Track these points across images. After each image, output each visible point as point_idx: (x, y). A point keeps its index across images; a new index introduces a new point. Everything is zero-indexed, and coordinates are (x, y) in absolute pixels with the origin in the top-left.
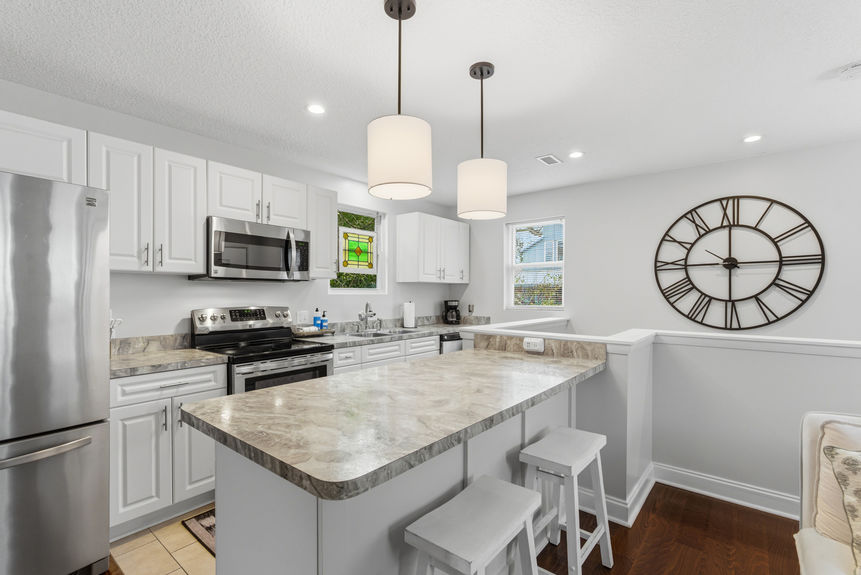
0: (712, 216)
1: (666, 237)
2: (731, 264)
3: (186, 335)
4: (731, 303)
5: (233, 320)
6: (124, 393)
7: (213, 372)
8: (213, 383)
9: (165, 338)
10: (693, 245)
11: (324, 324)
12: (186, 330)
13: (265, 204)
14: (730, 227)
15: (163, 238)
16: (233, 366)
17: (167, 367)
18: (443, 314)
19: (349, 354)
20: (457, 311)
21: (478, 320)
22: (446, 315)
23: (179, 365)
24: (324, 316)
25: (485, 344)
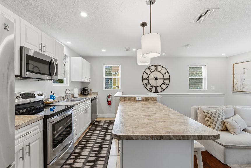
0: (153, 68)
1: (144, 72)
2: (156, 79)
4: (156, 87)
5: (22, 98)
7: (39, 124)
8: (39, 130)
10: (150, 74)
11: (55, 98)
13: (43, 45)
14: (156, 71)
16: (48, 119)
17: (21, 126)
18: (82, 92)
19: (75, 108)
20: (88, 91)
21: (94, 93)
22: (84, 92)
23: (27, 123)
24: (54, 95)
25: (124, 100)
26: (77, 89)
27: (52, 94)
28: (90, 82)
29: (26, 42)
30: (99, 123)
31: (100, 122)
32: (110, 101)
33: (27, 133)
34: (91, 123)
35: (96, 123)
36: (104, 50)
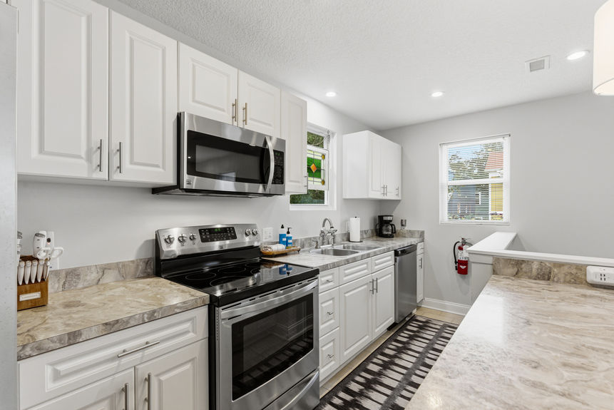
3: (149, 260)
5: (203, 240)
6: (57, 376)
7: (191, 319)
8: (191, 335)
9: (124, 265)
11: (290, 241)
12: (150, 254)
13: (241, 106)
15: (122, 135)
16: (217, 309)
17: (127, 322)
18: (378, 227)
19: (329, 278)
20: (392, 225)
21: (412, 233)
22: (382, 227)
23: (146, 316)
24: (288, 233)
25: (513, 270)
26: (358, 219)
27: (284, 231)
28: (399, 201)
29: (194, 101)
30: (421, 327)
31: (425, 325)
32: (465, 263)
33: (147, 343)
34: (394, 325)
35: (413, 327)
36: (437, 94)
